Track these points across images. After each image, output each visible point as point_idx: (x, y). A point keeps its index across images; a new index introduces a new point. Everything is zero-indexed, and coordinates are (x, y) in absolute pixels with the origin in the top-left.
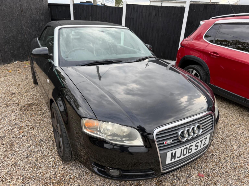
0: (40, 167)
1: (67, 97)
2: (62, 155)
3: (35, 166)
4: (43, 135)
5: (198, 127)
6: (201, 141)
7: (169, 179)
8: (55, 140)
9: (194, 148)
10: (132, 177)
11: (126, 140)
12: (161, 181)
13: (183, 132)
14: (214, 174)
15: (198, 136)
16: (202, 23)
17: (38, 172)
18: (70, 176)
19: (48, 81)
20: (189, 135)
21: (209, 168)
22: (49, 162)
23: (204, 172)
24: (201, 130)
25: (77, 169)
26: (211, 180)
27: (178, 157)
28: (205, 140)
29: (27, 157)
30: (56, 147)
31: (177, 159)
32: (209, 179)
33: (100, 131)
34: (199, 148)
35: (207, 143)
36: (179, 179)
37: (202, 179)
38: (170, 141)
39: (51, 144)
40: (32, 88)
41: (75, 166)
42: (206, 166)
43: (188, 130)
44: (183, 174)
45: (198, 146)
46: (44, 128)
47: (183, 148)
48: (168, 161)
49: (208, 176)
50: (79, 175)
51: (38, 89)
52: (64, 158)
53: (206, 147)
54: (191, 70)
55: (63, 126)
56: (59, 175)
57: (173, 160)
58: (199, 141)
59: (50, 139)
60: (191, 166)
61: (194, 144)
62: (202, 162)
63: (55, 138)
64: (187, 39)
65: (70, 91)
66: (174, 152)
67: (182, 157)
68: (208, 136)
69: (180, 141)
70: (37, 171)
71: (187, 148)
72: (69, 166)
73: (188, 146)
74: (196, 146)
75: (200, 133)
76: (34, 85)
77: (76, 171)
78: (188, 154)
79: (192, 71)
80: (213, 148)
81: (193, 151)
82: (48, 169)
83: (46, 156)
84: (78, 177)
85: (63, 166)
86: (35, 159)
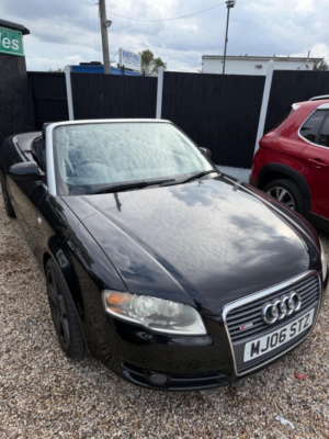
0: (31, 369)
1: (69, 243)
2: (66, 347)
3: (21, 367)
4: (30, 311)
5: (295, 298)
6: (300, 321)
7: (247, 385)
8: (53, 320)
9: (288, 333)
10: (188, 384)
11: (175, 325)
12: (235, 389)
13: (270, 309)
14: (322, 374)
15: (295, 313)
16: (295, 106)
17: (28, 378)
18: (82, 383)
19: (40, 220)
20: (280, 313)
21: (314, 363)
22: (45, 359)
23: (305, 371)
24: (300, 304)
25: (93, 370)
26: (317, 385)
27: (263, 350)
28: (307, 319)
29: (8, 351)
30: (54, 332)
31: (261, 353)
32: (315, 383)
33: (133, 310)
34: (297, 333)
35: (310, 323)
36: (264, 384)
37: (303, 383)
38: (249, 325)
39: (46, 327)
40: (5, 225)
41: (89, 365)
42: (309, 360)
43: (278, 305)
44: (271, 375)
45: (295, 330)
46: (32, 299)
47: (270, 335)
48: (247, 357)
49: (313, 377)
50: (98, 381)
51: (17, 227)
52: (71, 353)
53: (309, 329)
54: (278, 188)
55: (71, 301)
56: (63, 382)
57: (255, 355)
58: (297, 321)
59: (44, 318)
60: (283, 361)
61: (288, 327)
62: (302, 353)
63: (52, 316)
64: (270, 134)
65: (73, 233)
66: (255, 342)
67: (270, 349)
68: (312, 312)
69: (265, 324)
70: (26, 375)
71: (276, 334)
72: (78, 365)
73: (278, 331)
74: (292, 329)
75: (298, 308)
76: (8, 219)
77: (90, 374)
78: (279, 345)
79: (281, 191)
80: (319, 327)
81: (288, 339)
82: (44, 372)
83: (39, 349)
84: (95, 384)
85: (68, 366)
86: (21, 354)
